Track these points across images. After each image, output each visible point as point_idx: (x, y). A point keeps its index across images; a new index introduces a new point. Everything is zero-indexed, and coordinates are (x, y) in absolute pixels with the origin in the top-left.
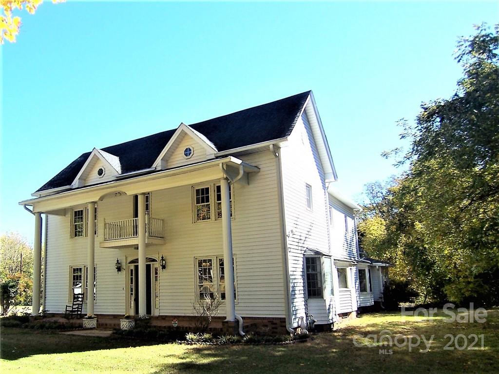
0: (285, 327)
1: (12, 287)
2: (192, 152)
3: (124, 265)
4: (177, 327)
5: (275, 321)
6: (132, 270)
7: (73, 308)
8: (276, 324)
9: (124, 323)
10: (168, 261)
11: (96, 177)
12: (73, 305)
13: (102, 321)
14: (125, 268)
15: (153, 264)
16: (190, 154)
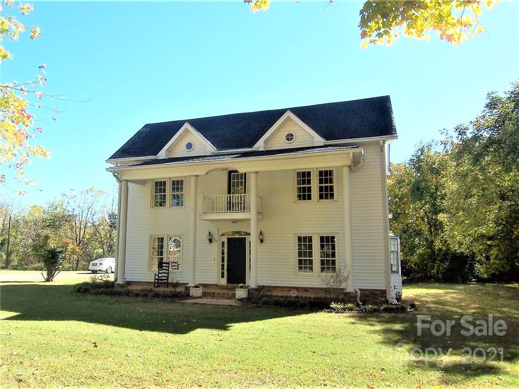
0: (386, 297)
1: (60, 252)
2: (294, 137)
3: (216, 237)
4: (296, 297)
5: (376, 292)
6: (223, 243)
7: (159, 277)
8: (377, 295)
9: (240, 292)
10: (265, 235)
11: (183, 150)
12: (159, 273)
13: (207, 290)
14: (217, 239)
15: (248, 238)
16: (291, 139)
